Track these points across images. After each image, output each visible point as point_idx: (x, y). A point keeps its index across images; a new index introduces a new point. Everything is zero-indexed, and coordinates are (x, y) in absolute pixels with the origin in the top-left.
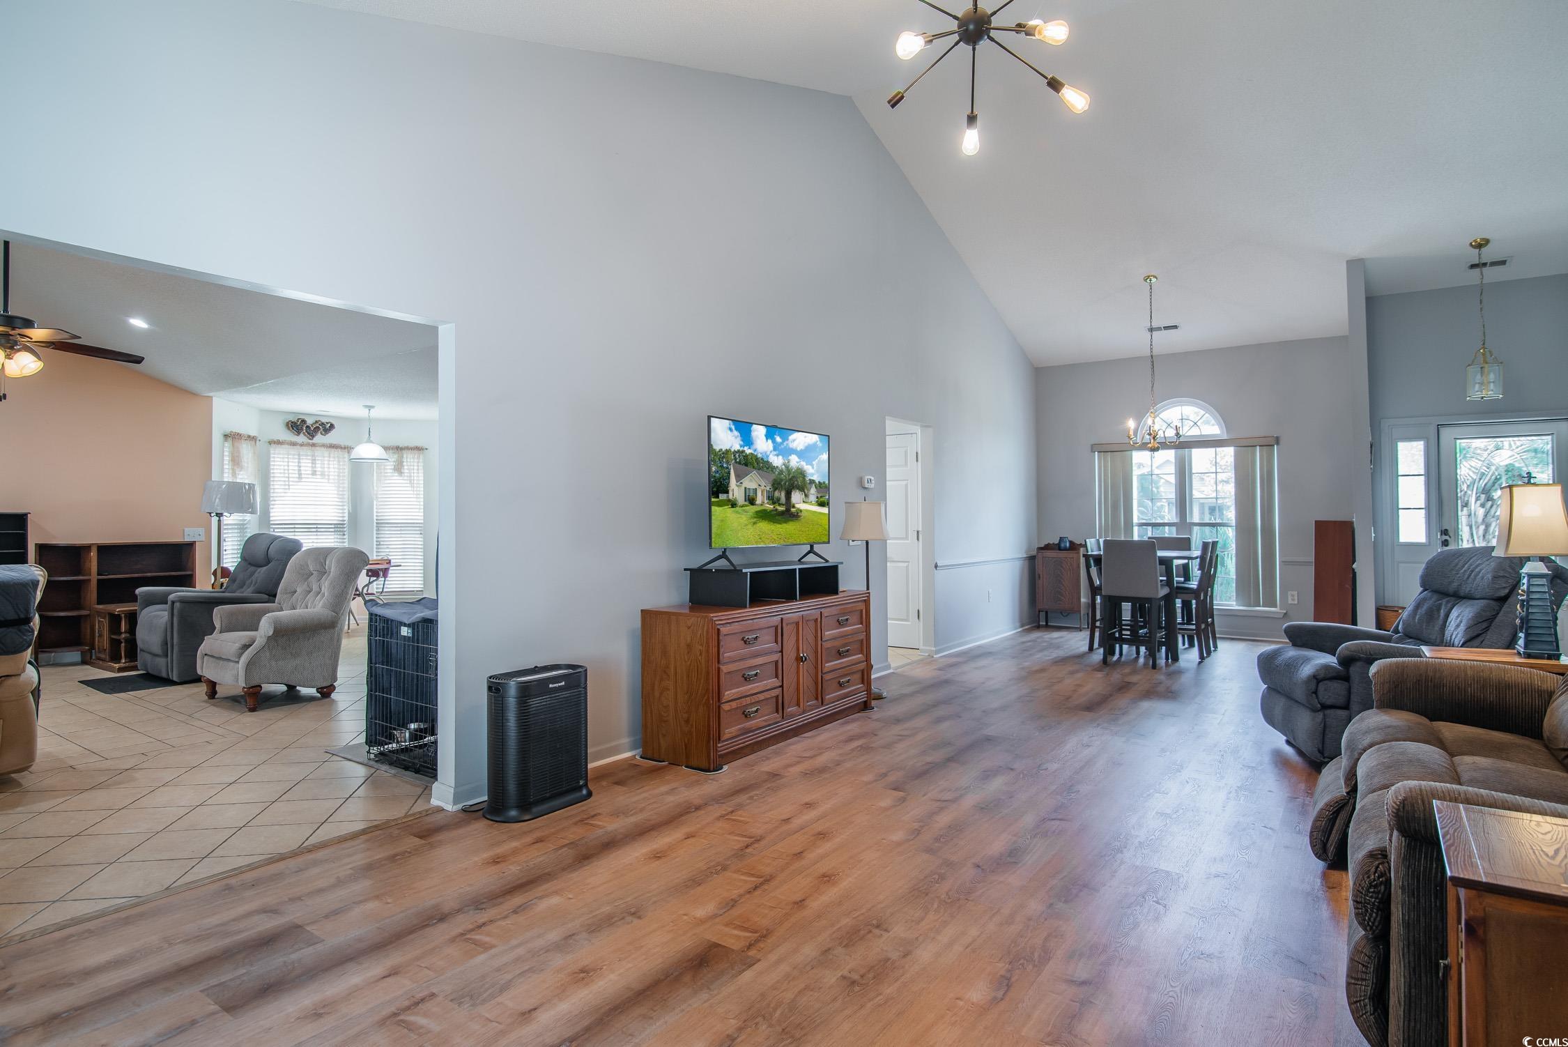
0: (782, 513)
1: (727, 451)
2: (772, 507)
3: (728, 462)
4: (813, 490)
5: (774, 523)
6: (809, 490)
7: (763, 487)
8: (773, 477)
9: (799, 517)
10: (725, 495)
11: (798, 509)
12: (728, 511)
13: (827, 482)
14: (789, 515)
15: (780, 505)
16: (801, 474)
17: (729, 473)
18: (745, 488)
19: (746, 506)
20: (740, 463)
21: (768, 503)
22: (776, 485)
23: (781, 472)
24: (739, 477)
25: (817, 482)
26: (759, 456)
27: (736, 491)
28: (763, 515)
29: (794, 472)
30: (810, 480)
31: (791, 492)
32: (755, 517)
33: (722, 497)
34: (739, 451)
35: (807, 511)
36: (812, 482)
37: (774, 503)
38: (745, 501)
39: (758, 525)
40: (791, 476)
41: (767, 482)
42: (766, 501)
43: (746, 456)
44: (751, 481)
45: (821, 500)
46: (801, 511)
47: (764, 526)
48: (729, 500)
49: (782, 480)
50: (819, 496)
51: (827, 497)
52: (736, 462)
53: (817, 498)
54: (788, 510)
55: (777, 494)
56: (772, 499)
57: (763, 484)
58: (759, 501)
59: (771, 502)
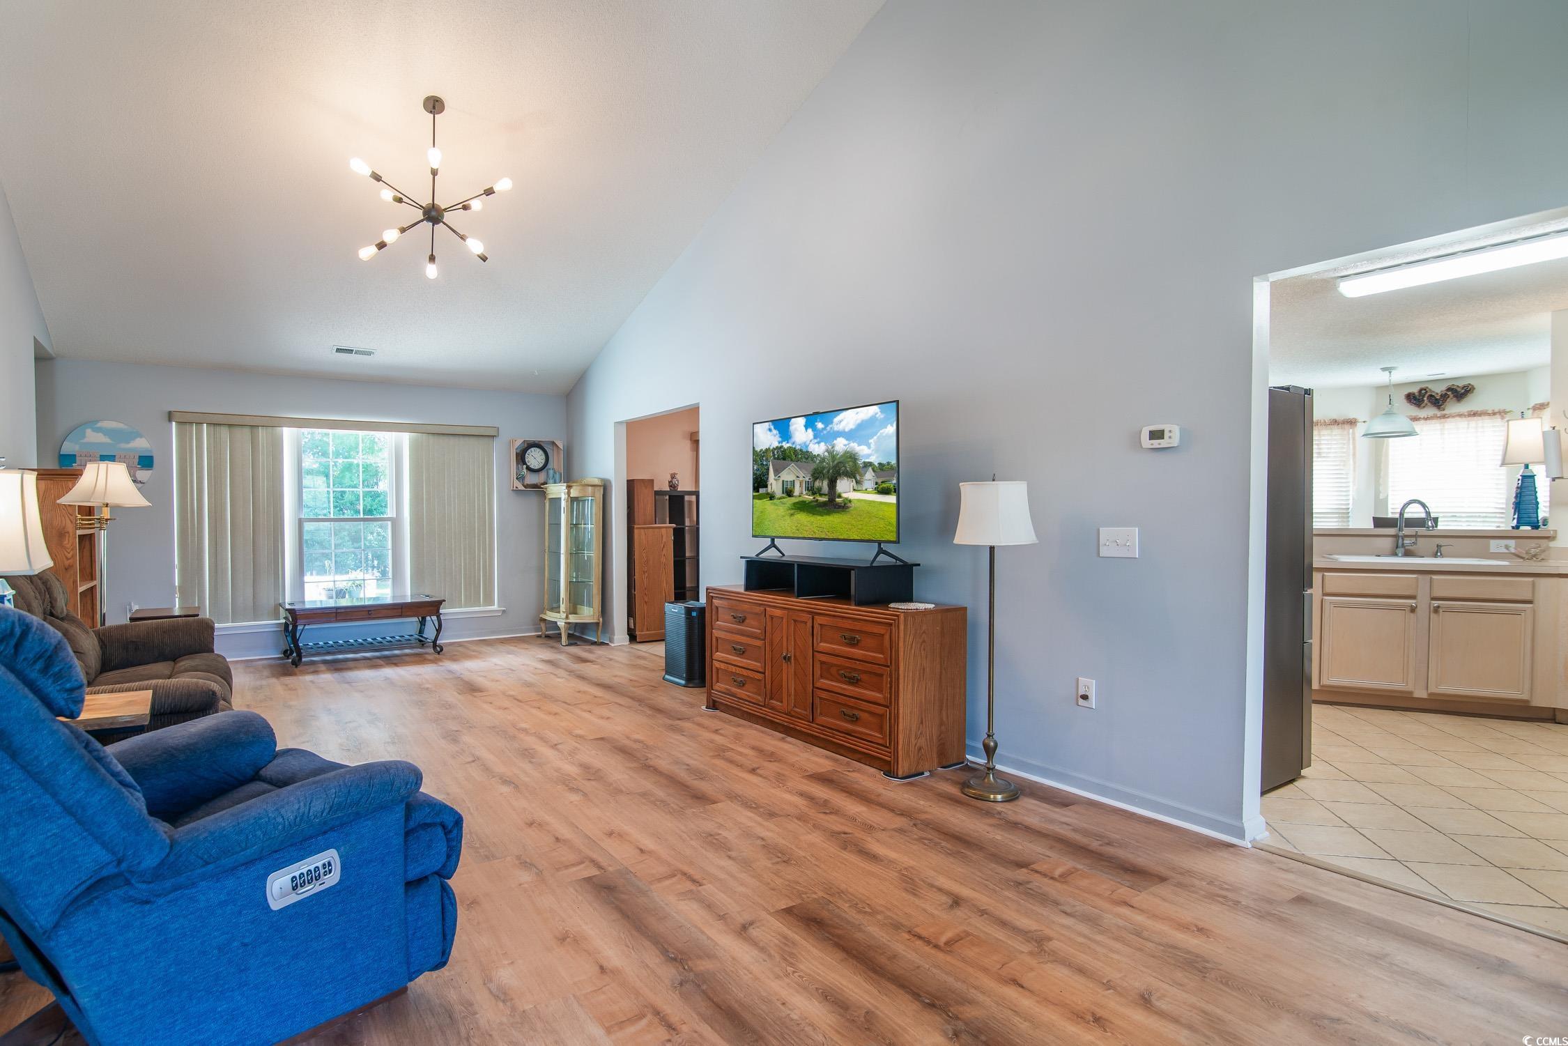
0: (824, 504)
1: (767, 450)
2: (812, 498)
3: (767, 460)
4: (869, 475)
5: (814, 514)
6: (862, 475)
7: (801, 479)
8: (813, 466)
9: (848, 507)
10: (765, 489)
11: (846, 499)
12: (766, 503)
13: (894, 462)
14: (834, 505)
15: (821, 495)
16: (851, 457)
17: (768, 469)
18: (783, 481)
19: (784, 498)
20: (778, 458)
21: (807, 494)
22: (817, 474)
23: (823, 460)
24: (777, 472)
25: (876, 464)
26: (798, 447)
27: (774, 485)
28: (802, 507)
29: (842, 456)
30: (864, 462)
31: (836, 479)
32: (793, 509)
33: (762, 491)
34: (777, 447)
35: (859, 500)
36: (868, 465)
37: (814, 494)
38: (783, 493)
39: (796, 516)
40: (836, 462)
41: (806, 472)
42: (804, 493)
43: (785, 450)
44: (789, 474)
45: (884, 485)
46: (850, 501)
47: (802, 517)
48: (768, 494)
49: (824, 468)
50: (879, 481)
51: (895, 481)
52: (775, 458)
53: (877, 483)
54: (832, 501)
55: (817, 484)
56: (812, 490)
57: (801, 474)
58: (796, 493)
59: (810, 493)
